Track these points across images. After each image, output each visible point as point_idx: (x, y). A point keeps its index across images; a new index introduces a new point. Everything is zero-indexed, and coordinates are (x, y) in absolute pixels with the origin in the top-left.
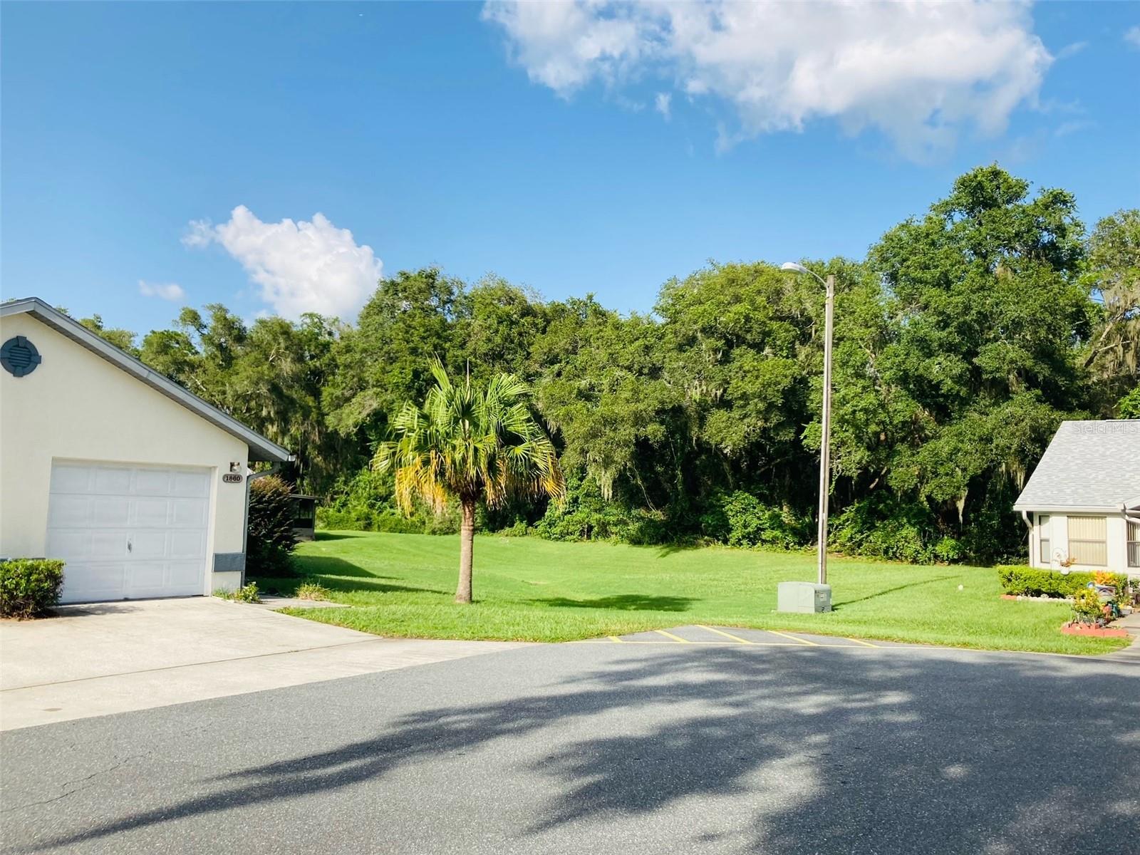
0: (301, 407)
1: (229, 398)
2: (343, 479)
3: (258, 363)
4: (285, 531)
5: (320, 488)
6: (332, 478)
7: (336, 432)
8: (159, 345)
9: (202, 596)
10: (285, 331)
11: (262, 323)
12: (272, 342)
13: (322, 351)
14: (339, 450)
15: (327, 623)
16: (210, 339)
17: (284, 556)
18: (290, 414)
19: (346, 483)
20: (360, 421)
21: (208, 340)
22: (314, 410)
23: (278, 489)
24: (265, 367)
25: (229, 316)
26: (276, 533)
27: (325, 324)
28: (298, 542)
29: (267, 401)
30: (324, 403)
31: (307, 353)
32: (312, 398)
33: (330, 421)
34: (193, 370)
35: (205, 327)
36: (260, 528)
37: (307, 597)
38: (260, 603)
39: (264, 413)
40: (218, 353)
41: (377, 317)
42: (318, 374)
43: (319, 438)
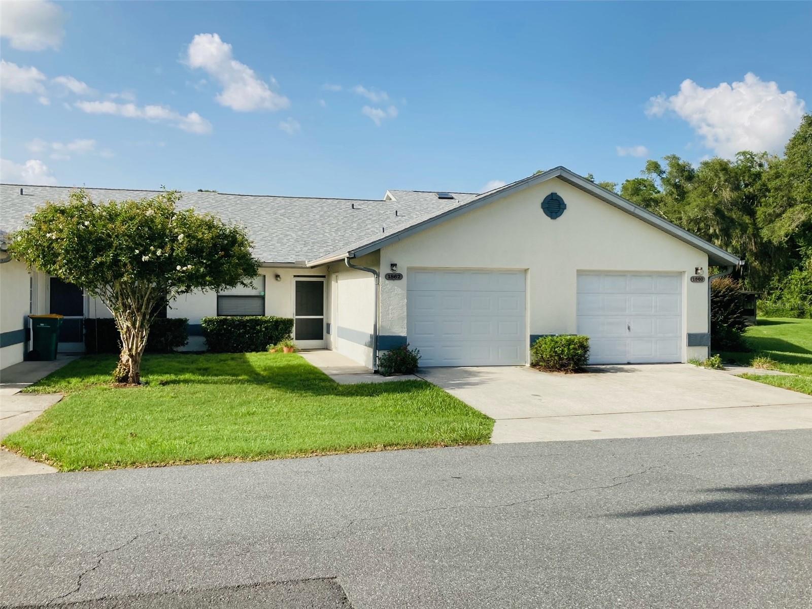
0: (740, 225)
1: (684, 222)
2: (778, 278)
3: (704, 195)
4: (737, 317)
5: (759, 285)
6: (768, 278)
7: (770, 242)
8: (632, 189)
9: (681, 363)
10: (724, 167)
11: (706, 164)
12: (714, 178)
13: (754, 180)
14: (772, 256)
15: (779, 387)
16: (668, 181)
17: (738, 337)
18: (731, 231)
19: (779, 281)
20: (791, 231)
21: (667, 181)
22: (750, 226)
23: (730, 286)
24: (710, 197)
25: (681, 162)
26: (730, 319)
27: (756, 159)
28: (747, 326)
29: (713, 222)
30: (759, 220)
31: (742, 183)
32: (748, 217)
33: (765, 233)
34: (657, 204)
35: (664, 172)
36: (718, 315)
37: (759, 368)
38: (723, 369)
39: (711, 231)
40: (674, 190)
41: (802, 147)
42: (752, 198)
43: (755, 247)
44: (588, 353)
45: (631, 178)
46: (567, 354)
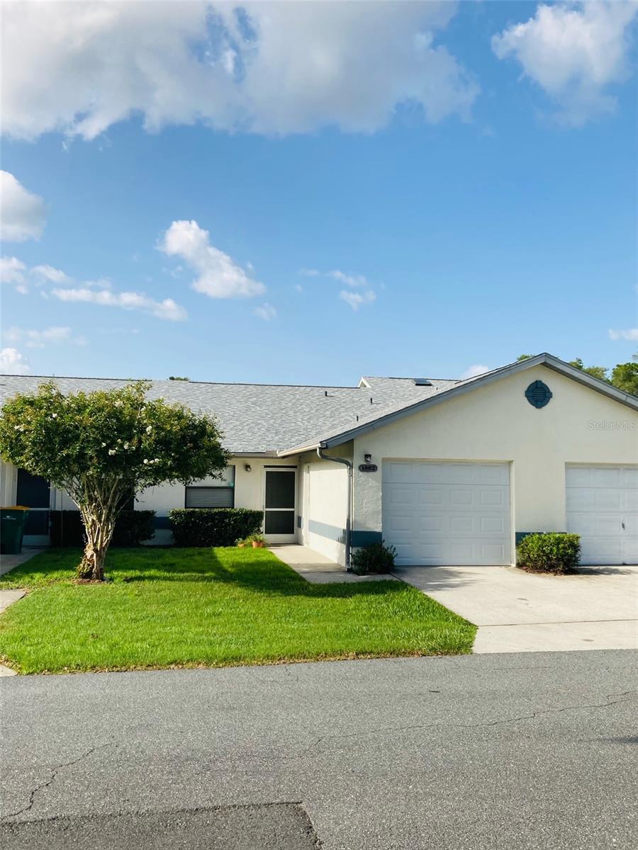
8: (624, 375)
44: (579, 552)
45: (623, 363)
46: (557, 554)
